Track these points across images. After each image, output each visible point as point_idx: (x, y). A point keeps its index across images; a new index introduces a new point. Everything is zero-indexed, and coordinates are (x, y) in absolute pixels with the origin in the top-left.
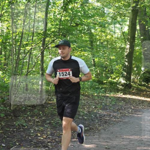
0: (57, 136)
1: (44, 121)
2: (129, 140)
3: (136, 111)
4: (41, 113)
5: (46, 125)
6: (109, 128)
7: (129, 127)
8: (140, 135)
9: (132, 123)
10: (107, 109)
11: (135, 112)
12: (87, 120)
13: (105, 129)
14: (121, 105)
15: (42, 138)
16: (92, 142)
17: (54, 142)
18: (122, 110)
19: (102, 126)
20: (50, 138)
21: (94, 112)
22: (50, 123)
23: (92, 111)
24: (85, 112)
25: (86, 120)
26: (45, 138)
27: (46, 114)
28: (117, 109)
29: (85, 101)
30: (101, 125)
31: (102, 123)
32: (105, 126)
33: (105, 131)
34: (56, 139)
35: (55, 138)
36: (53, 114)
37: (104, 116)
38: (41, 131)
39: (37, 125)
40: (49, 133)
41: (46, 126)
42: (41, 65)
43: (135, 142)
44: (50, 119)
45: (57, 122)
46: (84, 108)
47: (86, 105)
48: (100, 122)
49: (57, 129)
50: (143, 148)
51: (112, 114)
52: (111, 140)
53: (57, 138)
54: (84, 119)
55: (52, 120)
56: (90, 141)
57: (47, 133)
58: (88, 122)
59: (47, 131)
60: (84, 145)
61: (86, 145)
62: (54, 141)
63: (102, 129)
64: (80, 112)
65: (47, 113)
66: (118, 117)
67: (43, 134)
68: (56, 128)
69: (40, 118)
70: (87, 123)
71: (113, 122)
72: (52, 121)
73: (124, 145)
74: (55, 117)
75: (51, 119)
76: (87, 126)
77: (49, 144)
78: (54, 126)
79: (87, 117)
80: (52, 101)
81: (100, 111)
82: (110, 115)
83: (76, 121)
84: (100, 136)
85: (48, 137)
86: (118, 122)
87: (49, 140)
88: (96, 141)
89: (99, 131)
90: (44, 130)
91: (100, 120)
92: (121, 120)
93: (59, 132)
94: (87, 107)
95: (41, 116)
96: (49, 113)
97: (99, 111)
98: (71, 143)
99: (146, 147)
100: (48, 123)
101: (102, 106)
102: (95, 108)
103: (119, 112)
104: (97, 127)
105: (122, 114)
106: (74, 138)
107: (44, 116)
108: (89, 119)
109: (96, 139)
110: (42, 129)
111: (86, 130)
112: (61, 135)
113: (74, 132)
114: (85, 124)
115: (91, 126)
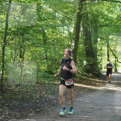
1: (4, 104)
3: (78, 96)
4: (1, 97)
5: (5, 107)
6: (56, 110)
9: (75, 105)
10: (55, 94)
12: (39, 103)
13: (52, 110)
14: (66, 91)
15: (1, 118)
18: (67, 95)
19: (50, 108)
20: (8, 118)
21: (45, 96)
22: (8, 106)
23: (43, 96)
24: (37, 97)
26: (4, 118)
29: (37, 88)
30: (49, 107)
31: (51, 106)
32: (53, 108)
33: (53, 112)
36: (11, 98)
37: (53, 99)
38: (1, 112)
40: (7, 113)
41: (5, 108)
42: (2, 57)
44: (9, 102)
45: (14, 104)
46: (37, 93)
47: (39, 90)
48: (49, 105)
49: (14, 110)
52: (57, 119)
53: (13, 118)
54: (36, 102)
56: (40, 120)
57: (5, 113)
59: (5, 112)
63: (51, 110)
64: (33, 96)
65: (6, 97)
67: (2, 114)
70: (38, 105)
71: (59, 104)
72: (10, 104)
74: (12, 100)
78: (12, 108)
79: (39, 101)
80: (11, 87)
81: (50, 96)
82: (57, 99)
84: (49, 116)
85: (6, 117)
88: (45, 120)
89: (48, 112)
90: (3, 111)
91: (49, 103)
92: (66, 103)
93: (15, 113)
94: (39, 92)
95: (1, 99)
96: (8, 97)
97: (48, 96)
100: (7, 105)
101: (51, 92)
102: (45, 93)
104: (46, 108)
105: (67, 98)
106: (27, 118)
107: (3, 100)
108: (40, 102)
109: (45, 118)
110: (1, 110)
111: (37, 111)
112: (17, 115)
113: (28, 112)
114: (37, 106)
115: (42, 108)
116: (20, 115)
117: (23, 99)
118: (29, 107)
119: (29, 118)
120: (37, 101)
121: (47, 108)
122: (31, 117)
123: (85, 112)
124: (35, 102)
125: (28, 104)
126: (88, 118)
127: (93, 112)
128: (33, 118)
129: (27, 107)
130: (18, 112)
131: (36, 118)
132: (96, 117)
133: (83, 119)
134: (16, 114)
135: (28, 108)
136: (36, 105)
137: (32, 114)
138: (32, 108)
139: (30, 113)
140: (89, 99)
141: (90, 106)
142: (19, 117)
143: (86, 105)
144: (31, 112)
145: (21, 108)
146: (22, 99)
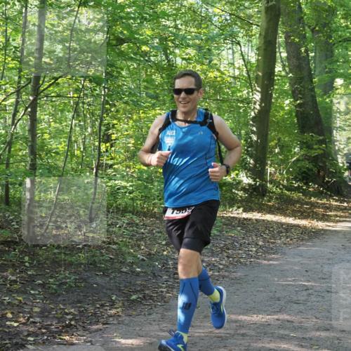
0: (57, 318)
1: (31, 279)
2: (234, 324)
3: (268, 250)
4: (27, 258)
5: (32, 289)
7: (244, 290)
8: (265, 311)
9: (253, 281)
11: (265, 252)
12: (142, 274)
14: (232, 237)
15: (16, 324)
16: (140, 333)
17: (43, 334)
18: (234, 248)
19: (175, 290)
20: (36, 323)
21: (163, 255)
22: (43, 285)
23: (159, 253)
24: (139, 256)
25: (138, 274)
26: (24, 324)
27: (38, 261)
28: (220, 248)
29: (145, 229)
30: (173, 288)
34: (52, 325)
35: (49, 323)
36: (56, 262)
38: (18, 306)
39: (11, 291)
40: (36, 309)
41: (32, 292)
43: (249, 329)
46: (139, 246)
47: (147, 237)
48: (172, 280)
49: (59, 299)
50: (268, 346)
51: (205, 259)
53: (54, 323)
54: (133, 272)
55: (52, 277)
56: (138, 328)
57: (32, 309)
58: (142, 281)
59: (32, 306)
60: (120, 340)
61: (123, 341)
62: (44, 331)
64: (127, 255)
65: (41, 258)
66: (221, 267)
67: (20, 313)
68: (59, 295)
69: (21, 272)
70: (139, 282)
72: (52, 280)
73: (221, 337)
74: (60, 269)
75: (49, 275)
76: (138, 291)
77: (29, 338)
78: (53, 291)
79: (142, 268)
83: (111, 279)
84: (165, 315)
85: (31, 320)
86: (217, 280)
87: (31, 329)
88: (151, 328)
89: (165, 302)
90: (25, 303)
92: (227, 274)
93: (62, 307)
94: (149, 242)
95: (25, 266)
96: (47, 259)
97: (175, 253)
98: (88, 335)
99: (274, 342)
100: (39, 285)
102: (166, 244)
103: (225, 254)
104: (162, 292)
105: (231, 259)
106: (97, 323)
107: (32, 267)
108: (145, 272)
109: (154, 323)
110: (20, 300)
111: (133, 301)
112: (67, 314)
113: (102, 306)
114: (134, 285)
115: (149, 289)
116: (76, 313)
117: (94, 263)
118: (110, 289)
119: (104, 324)
120: (138, 270)
121: (165, 290)
122: (111, 319)
123: (282, 303)
124: (131, 271)
125: (108, 279)
126: (288, 321)
127: (306, 301)
128: (115, 322)
129: (103, 287)
130: (73, 304)
131: (126, 322)
132: (316, 318)
133: (272, 323)
134: (66, 311)
135: (105, 291)
136: (130, 283)
137: (113, 312)
138: (120, 290)
139: (108, 308)
140: (300, 259)
141: (301, 281)
142: (71, 320)
143: (290, 279)
144: (113, 305)
145: (82, 292)
146: (91, 264)
